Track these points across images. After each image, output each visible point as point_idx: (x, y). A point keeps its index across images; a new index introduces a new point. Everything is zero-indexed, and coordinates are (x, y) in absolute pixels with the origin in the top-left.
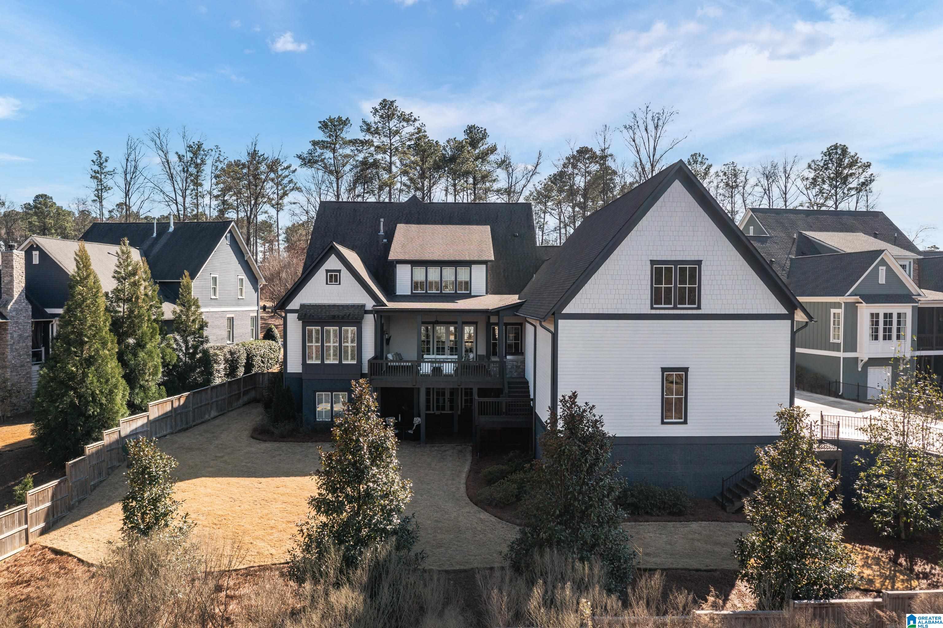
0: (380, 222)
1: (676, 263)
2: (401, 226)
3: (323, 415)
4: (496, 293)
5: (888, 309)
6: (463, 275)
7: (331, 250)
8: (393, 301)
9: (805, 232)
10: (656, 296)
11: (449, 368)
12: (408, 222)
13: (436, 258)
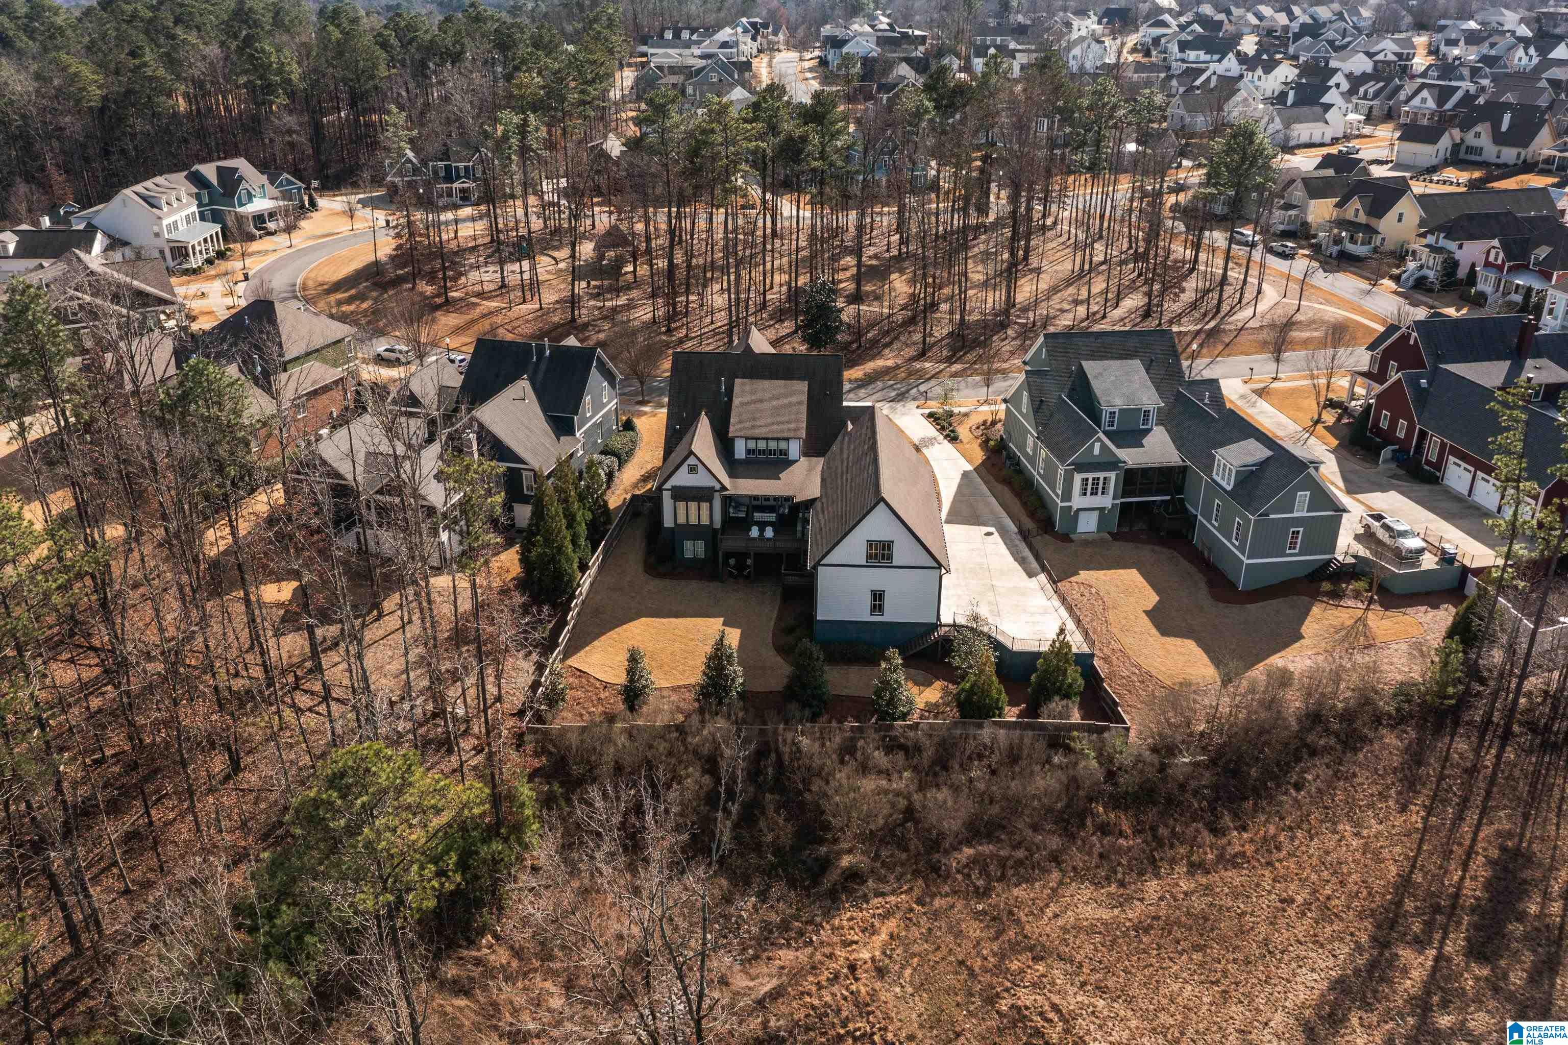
0: (721, 380)
1: (880, 542)
2: (738, 382)
3: (688, 555)
4: (806, 454)
5: (1096, 475)
6: (783, 445)
7: (691, 453)
8: (732, 475)
9: (1084, 363)
10: (869, 556)
11: (769, 532)
12: (744, 377)
13: (763, 434)
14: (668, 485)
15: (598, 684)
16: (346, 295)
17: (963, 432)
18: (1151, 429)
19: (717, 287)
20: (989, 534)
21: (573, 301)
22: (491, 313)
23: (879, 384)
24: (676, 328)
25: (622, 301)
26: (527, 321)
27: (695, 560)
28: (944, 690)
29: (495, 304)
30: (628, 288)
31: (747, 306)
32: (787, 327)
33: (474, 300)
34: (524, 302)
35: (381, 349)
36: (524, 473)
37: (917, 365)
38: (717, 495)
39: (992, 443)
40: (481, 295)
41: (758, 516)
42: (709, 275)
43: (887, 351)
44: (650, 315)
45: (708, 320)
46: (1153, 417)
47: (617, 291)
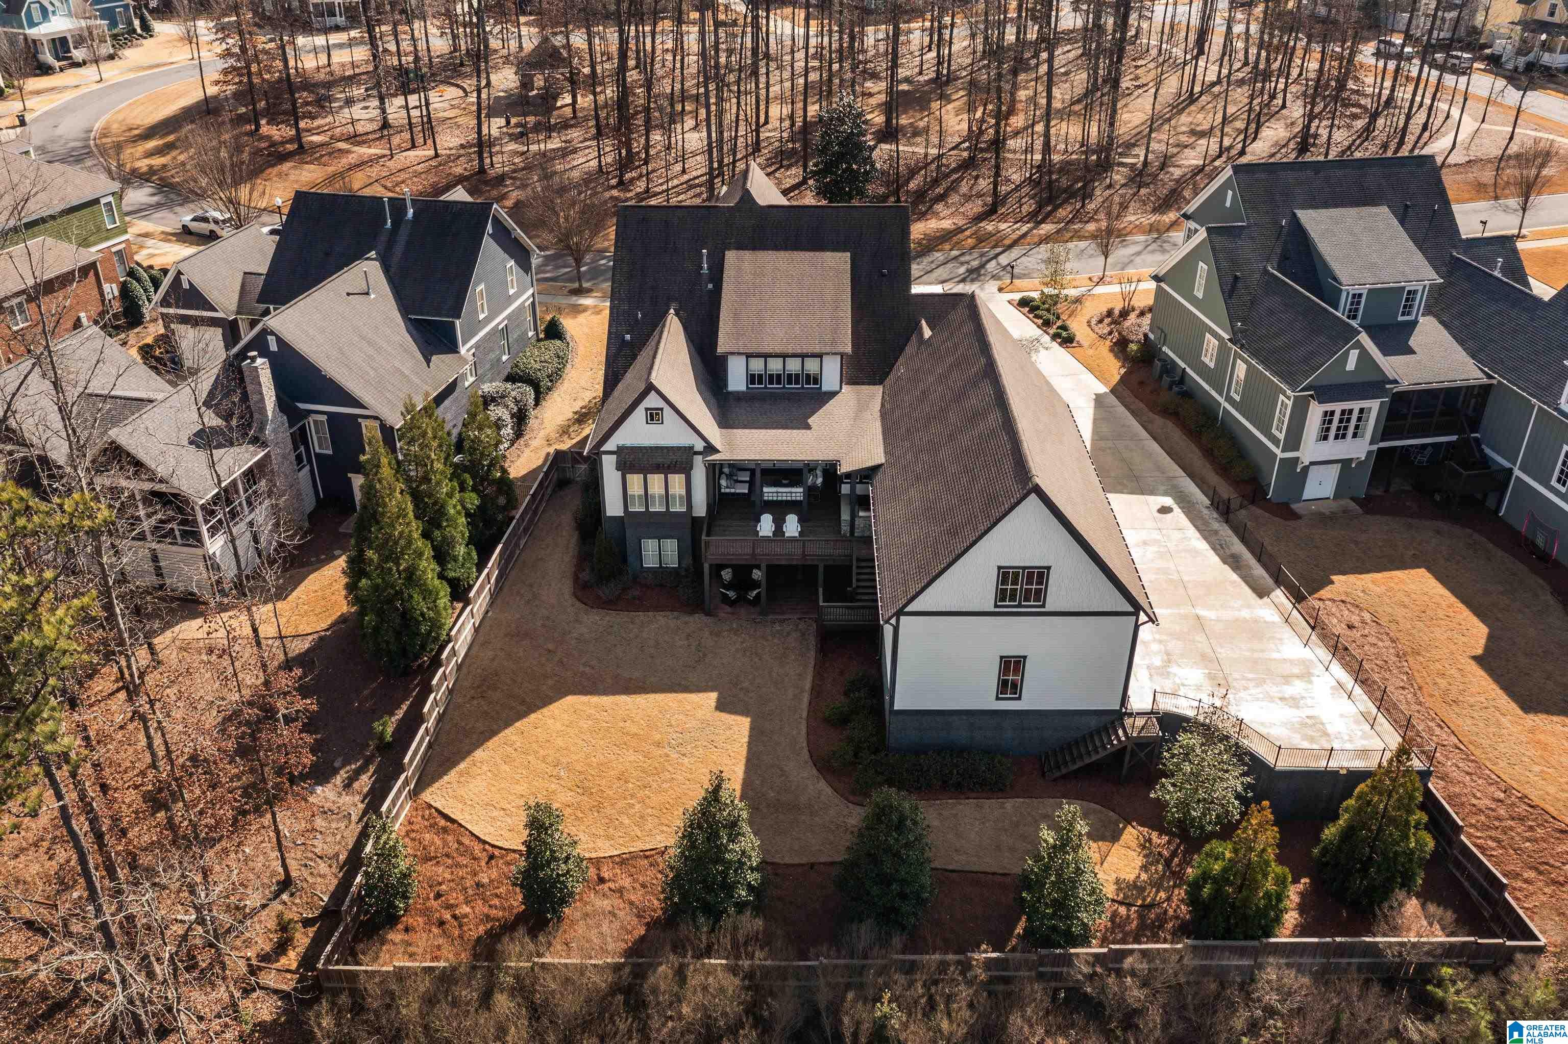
0: (701, 255)
1: (1024, 568)
2: (731, 256)
3: (650, 560)
4: (853, 381)
5: (1347, 405)
6: (812, 366)
7: (650, 388)
8: (725, 421)
9: (1300, 213)
10: (1001, 595)
11: (792, 526)
12: (740, 247)
13: (778, 349)
14: (610, 445)
15: (477, 848)
16: (161, 142)
17: (1078, 327)
18: (1415, 323)
19: (690, 123)
20: (1164, 510)
21: (482, 145)
22: (363, 163)
23: (938, 256)
24: (632, 180)
25: (555, 143)
26: (418, 175)
27: (661, 571)
28: (1145, 845)
29: (372, 151)
30: (565, 125)
31: (734, 151)
32: (794, 175)
33: (342, 145)
34: (414, 146)
35: (187, 218)
36: (364, 423)
37: (989, 226)
38: (698, 460)
39: (1133, 347)
40: (355, 139)
41: (770, 493)
42: (679, 107)
43: (939, 207)
44: (594, 163)
45: (678, 168)
46: (1420, 302)
47: (550, 129)
